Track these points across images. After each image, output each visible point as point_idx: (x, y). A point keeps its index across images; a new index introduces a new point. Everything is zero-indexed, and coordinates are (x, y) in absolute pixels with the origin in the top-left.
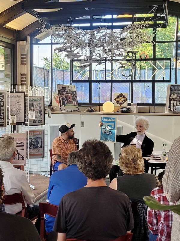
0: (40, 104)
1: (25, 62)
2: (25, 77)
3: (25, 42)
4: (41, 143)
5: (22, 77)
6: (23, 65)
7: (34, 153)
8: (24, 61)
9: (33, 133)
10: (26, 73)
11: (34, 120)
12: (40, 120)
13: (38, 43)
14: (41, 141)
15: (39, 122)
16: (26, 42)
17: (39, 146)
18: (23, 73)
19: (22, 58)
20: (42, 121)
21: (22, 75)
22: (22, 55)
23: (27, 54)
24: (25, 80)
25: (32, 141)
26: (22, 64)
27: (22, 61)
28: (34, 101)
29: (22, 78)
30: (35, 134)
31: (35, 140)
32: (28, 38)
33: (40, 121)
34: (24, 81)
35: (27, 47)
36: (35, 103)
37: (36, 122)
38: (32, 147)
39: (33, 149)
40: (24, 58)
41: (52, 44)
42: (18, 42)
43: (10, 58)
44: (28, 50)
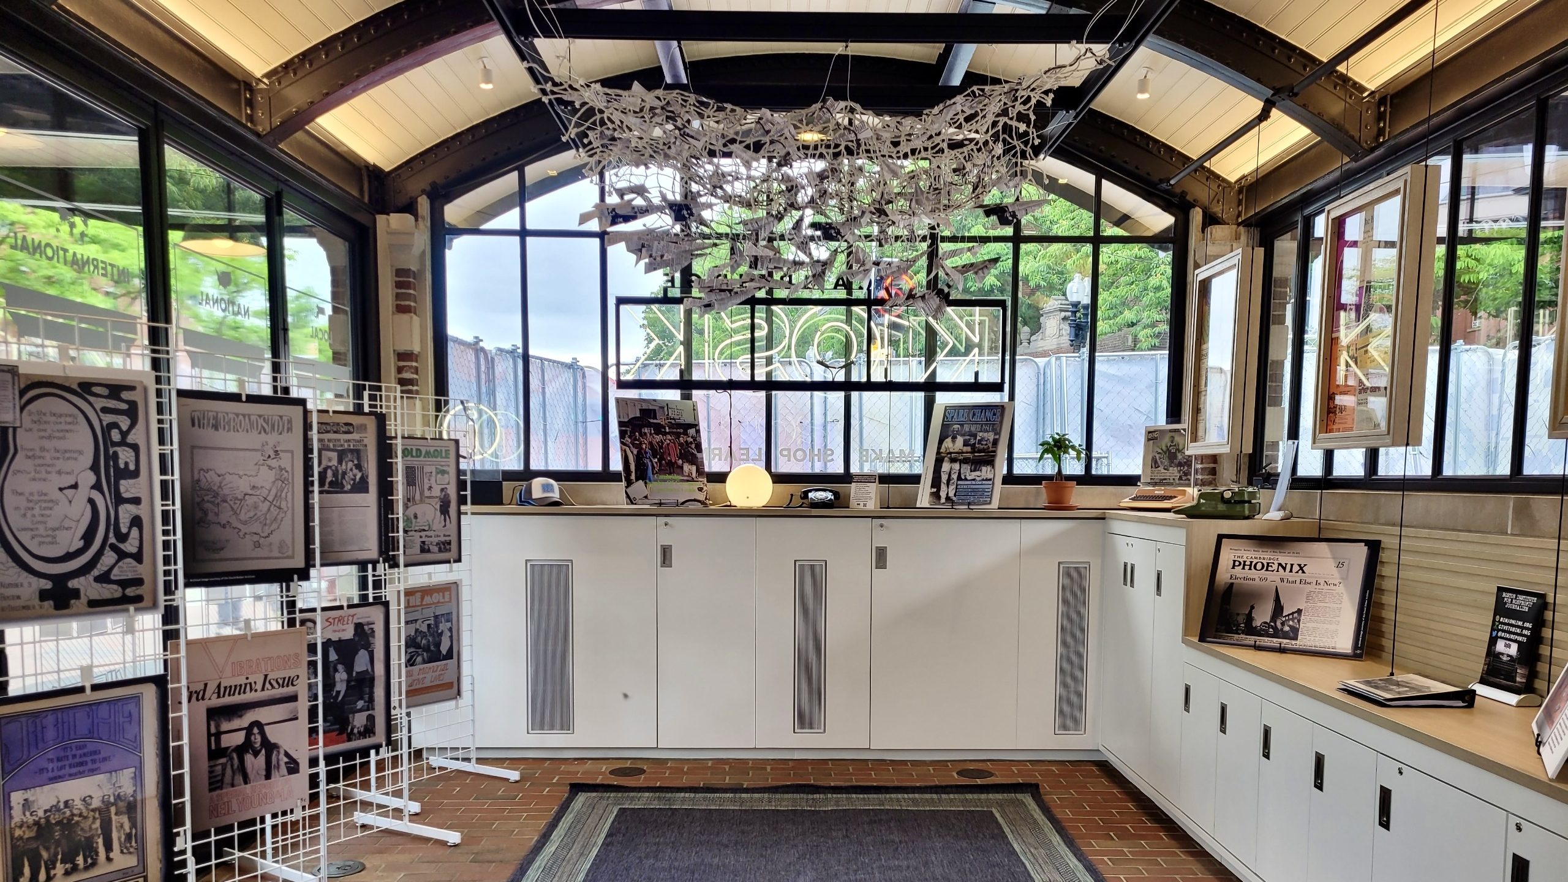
0: (443, 472)
1: (413, 304)
2: (414, 364)
3: (410, 217)
4: (451, 637)
5: (402, 364)
6: (406, 317)
7: (427, 683)
8: (408, 297)
9: (422, 598)
10: (417, 349)
11: (423, 542)
12: (443, 539)
13: (480, 227)
14: (450, 630)
15: (440, 551)
16: (416, 220)
17: (444, 649)
18: (402, 348)
19: (399, 285)
20: (449, 543)
21: (403, 356)
22: (400, 272)
23: (422, 271)
24: (415, 376)
25: (417, 630)
26: (401, 309)
27: (398, 296)
28: (422, 458)
29: (400, 370)
30: (427, 599)
31: (429, 625)
32: (424, 204)
33: (444, 546)
34: (411, 382)
35: (421, 240)
36: (427, 469)
37: (429, 551)
38: (419, 659)
39: (422, 666)
40: (408, 285)
41: (523, 233)
42: (381, 219)
43: (348, 282)
44: (424, 252)
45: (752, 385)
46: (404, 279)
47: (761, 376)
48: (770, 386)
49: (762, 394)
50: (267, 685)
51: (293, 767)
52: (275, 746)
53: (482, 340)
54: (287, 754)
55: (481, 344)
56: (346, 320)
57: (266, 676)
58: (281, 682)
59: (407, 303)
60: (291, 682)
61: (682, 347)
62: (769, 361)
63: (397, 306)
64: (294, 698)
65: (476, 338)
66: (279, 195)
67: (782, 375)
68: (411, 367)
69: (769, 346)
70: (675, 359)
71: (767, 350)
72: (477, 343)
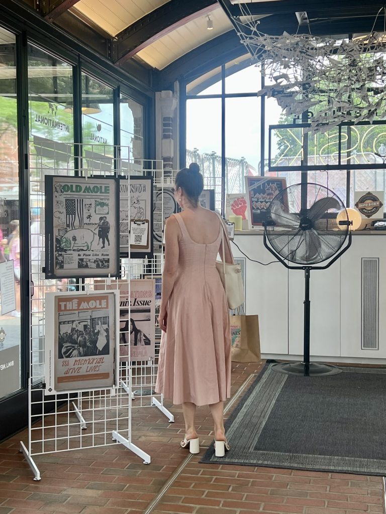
1: (171, 134)
2: (171, 163)
3: (171, 92)
5: (165, 163)
6: (168, 140)
8: (169, 130)
10: (172, 155)
13: (197, 95)
16: (173, 93)
18: (165, 155)
19: (165, 125)
21: (166, 159)
22: (165, 119)
23: (175, 118)
24: (171, 169)
26: (165, 137)
27: (164, 131)
29: (164, 166)
32: (177, 85)
34: (169, 171)
35: (175, 103)
40: (169, 125)
41: (224, 96)
42: (157, 94)
43: (142, 125)
44: (176, 108)
45: (339, 167)
46: (167, 122)
47: (344, 162)
48: (349, 167)
49: (345, 171)
50: (136, 303)
51: (148, 342)
52: (139, 331)
53: (198, 150)
54: (144, 336)
55: (198, 152)
56: (140, 143)
57: (136, 299)
58: (143, 303)
59: (168, 133)
60: (147, 303)
61: (302, 149)
62: (349, 154)
63: (164, 135)
64: (149, 311)
65: (195, 149)
66: (119, 88)
67: (355, 161)
68: (169, 164)
69: (349, 147)
70: (299, 156)
71: (348, 149)
72: (195, 152)
